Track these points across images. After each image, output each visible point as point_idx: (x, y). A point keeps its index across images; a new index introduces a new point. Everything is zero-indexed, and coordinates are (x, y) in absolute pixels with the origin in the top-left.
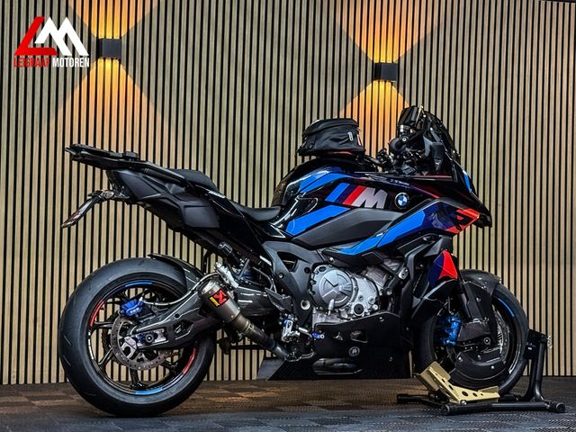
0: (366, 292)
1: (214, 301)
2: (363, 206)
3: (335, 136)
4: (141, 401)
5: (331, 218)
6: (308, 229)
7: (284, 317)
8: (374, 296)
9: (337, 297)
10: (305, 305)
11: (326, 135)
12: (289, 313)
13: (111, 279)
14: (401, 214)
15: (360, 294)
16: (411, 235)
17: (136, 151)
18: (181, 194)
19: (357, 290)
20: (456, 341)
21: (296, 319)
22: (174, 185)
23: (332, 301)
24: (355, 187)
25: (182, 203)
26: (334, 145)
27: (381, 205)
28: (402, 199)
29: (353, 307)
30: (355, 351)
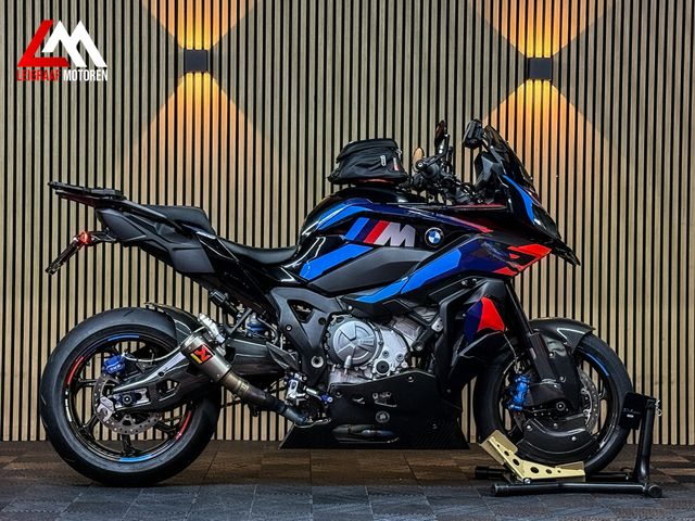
0: (393, 347)
1: (196, 358)
2: (388, 244)
3: (364, 161)
4: (126, 469)
5: (351, 260)
6: (325, 273)
7: (289, 376)
8: (404, 352)
9: (355, 353)
10: (317, 362)
11: (354, 160)
12: (295, 372)
13: (90, 333)
14: (431, 254)
15: (385, 349)
16: (446, 279)
17: (118, 187)
18: (171, 235)
19: (382, 345)
20: (522, 406)
21: (305, 378)
22: (163, 225)
23: (349, 357)
24: (376, 222)
25: (171, 246)
26: (363, 172)
27: (410, 243)
28: (433, 236)
29: (375, 365)
30: (383, 417)
